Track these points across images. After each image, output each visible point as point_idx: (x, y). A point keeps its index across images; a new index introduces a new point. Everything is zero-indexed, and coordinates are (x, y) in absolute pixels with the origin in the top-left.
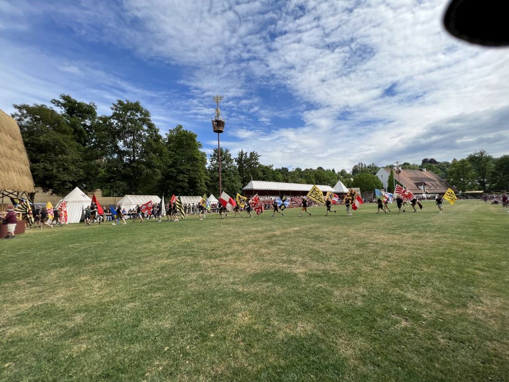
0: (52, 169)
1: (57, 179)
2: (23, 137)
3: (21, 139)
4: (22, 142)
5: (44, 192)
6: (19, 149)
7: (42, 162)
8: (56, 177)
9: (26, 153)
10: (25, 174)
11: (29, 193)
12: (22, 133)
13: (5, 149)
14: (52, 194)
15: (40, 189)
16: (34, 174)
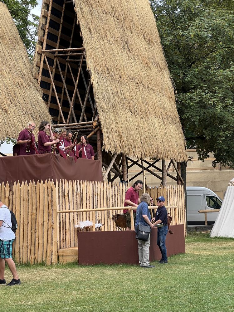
0: (214, 104)
1: (224, 126)
2: (161, 37)
3: (159, 41)
4: (161, 46)
5: (200, 159)
6: (157, 65)
7: (195, 88)
8: (221, 120)
9: (168, 72)
10: (170, 120)
11: (178, 163)
12: (159, 27)
13: (140, 67)
14: (214, 163)
15: (195, 154)
16: (184, 116)
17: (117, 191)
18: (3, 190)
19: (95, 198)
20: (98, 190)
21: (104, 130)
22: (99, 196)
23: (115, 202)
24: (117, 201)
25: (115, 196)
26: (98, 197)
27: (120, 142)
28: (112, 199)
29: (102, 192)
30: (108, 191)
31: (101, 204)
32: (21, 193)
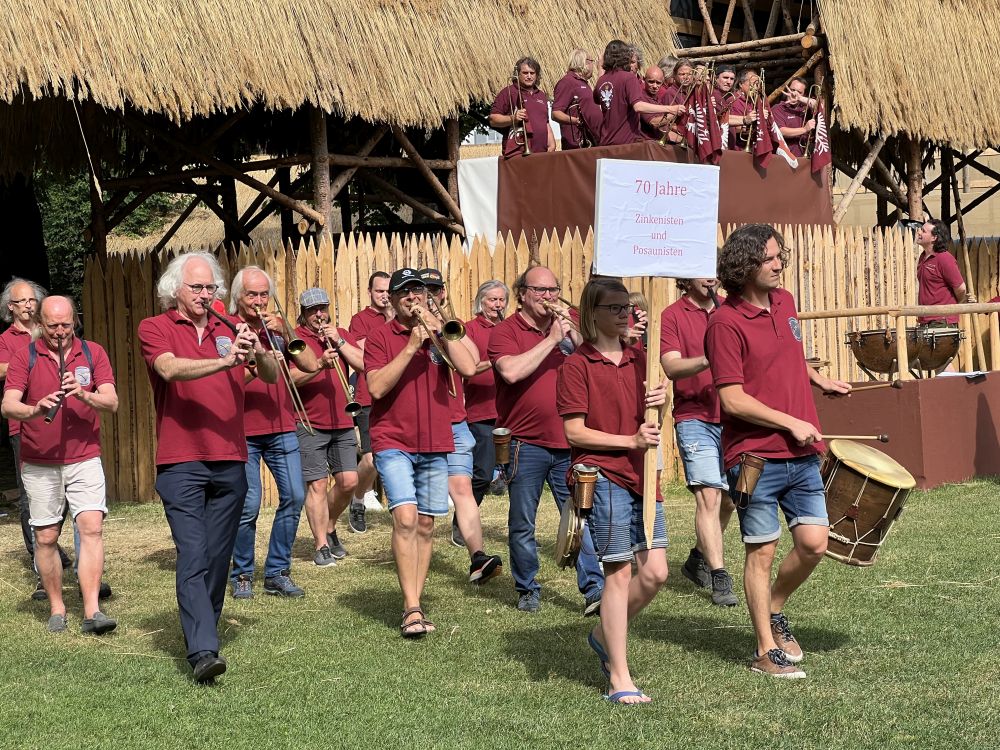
17: (885, 254)
18: (510, 256)
19: (806, 278)
20: (814, 253)
21: (839, 62)
22: (817, 271)
23: (877, 288)
24: (882, 286)
25: (877, 268)
26: (817, 275)
27: (897, 95)
28: (868, 279)
29: (829, 258)
30: (851, 256)
31: (825, 298)
32: (562, 266)
